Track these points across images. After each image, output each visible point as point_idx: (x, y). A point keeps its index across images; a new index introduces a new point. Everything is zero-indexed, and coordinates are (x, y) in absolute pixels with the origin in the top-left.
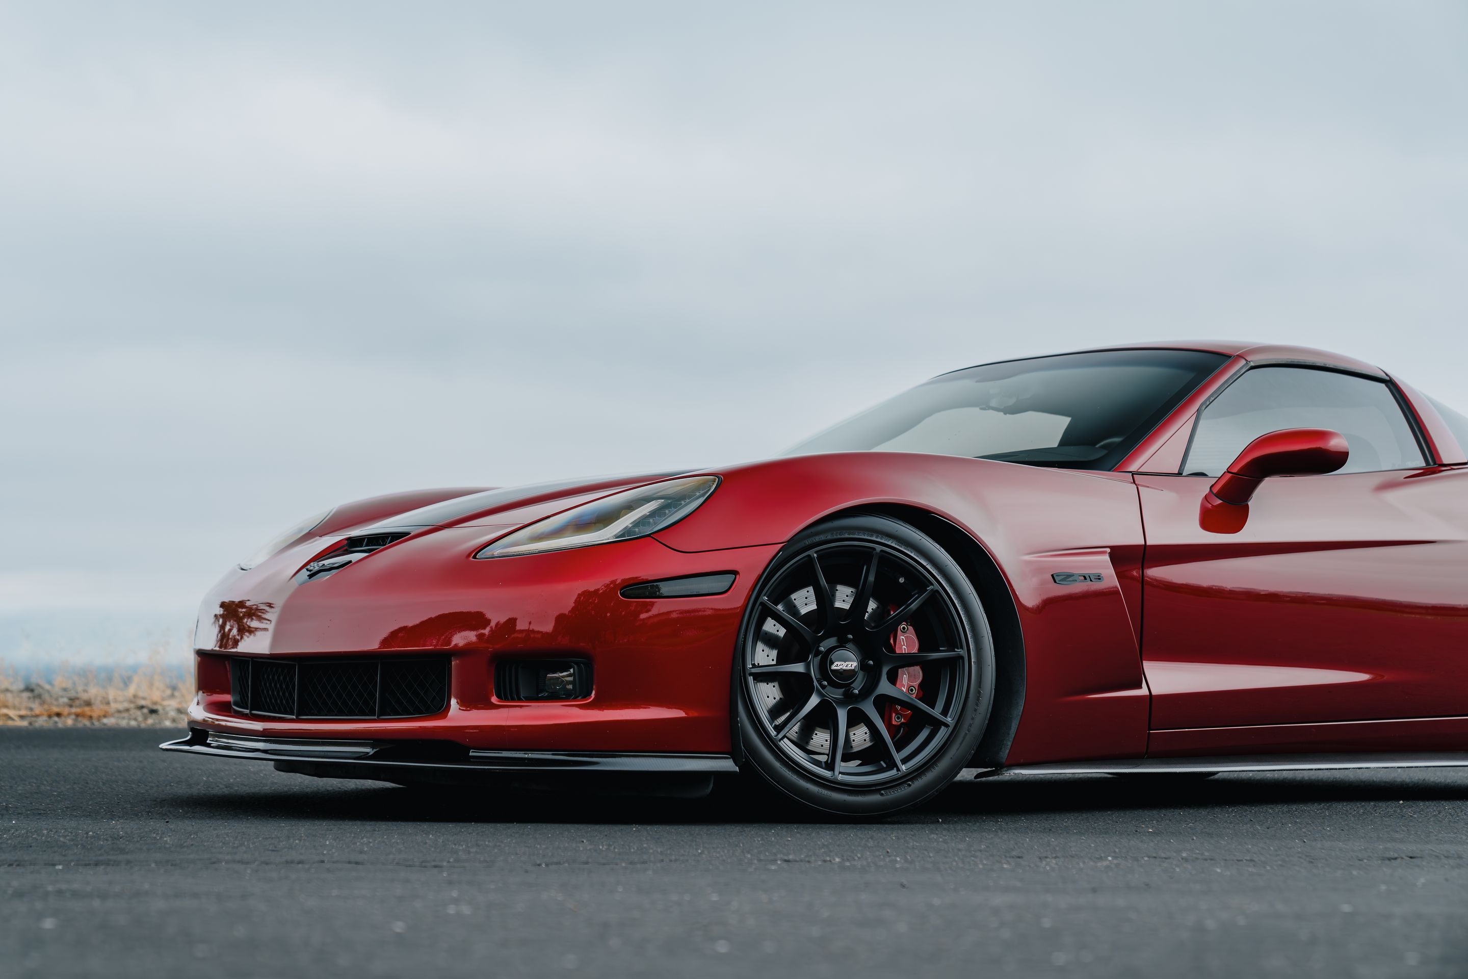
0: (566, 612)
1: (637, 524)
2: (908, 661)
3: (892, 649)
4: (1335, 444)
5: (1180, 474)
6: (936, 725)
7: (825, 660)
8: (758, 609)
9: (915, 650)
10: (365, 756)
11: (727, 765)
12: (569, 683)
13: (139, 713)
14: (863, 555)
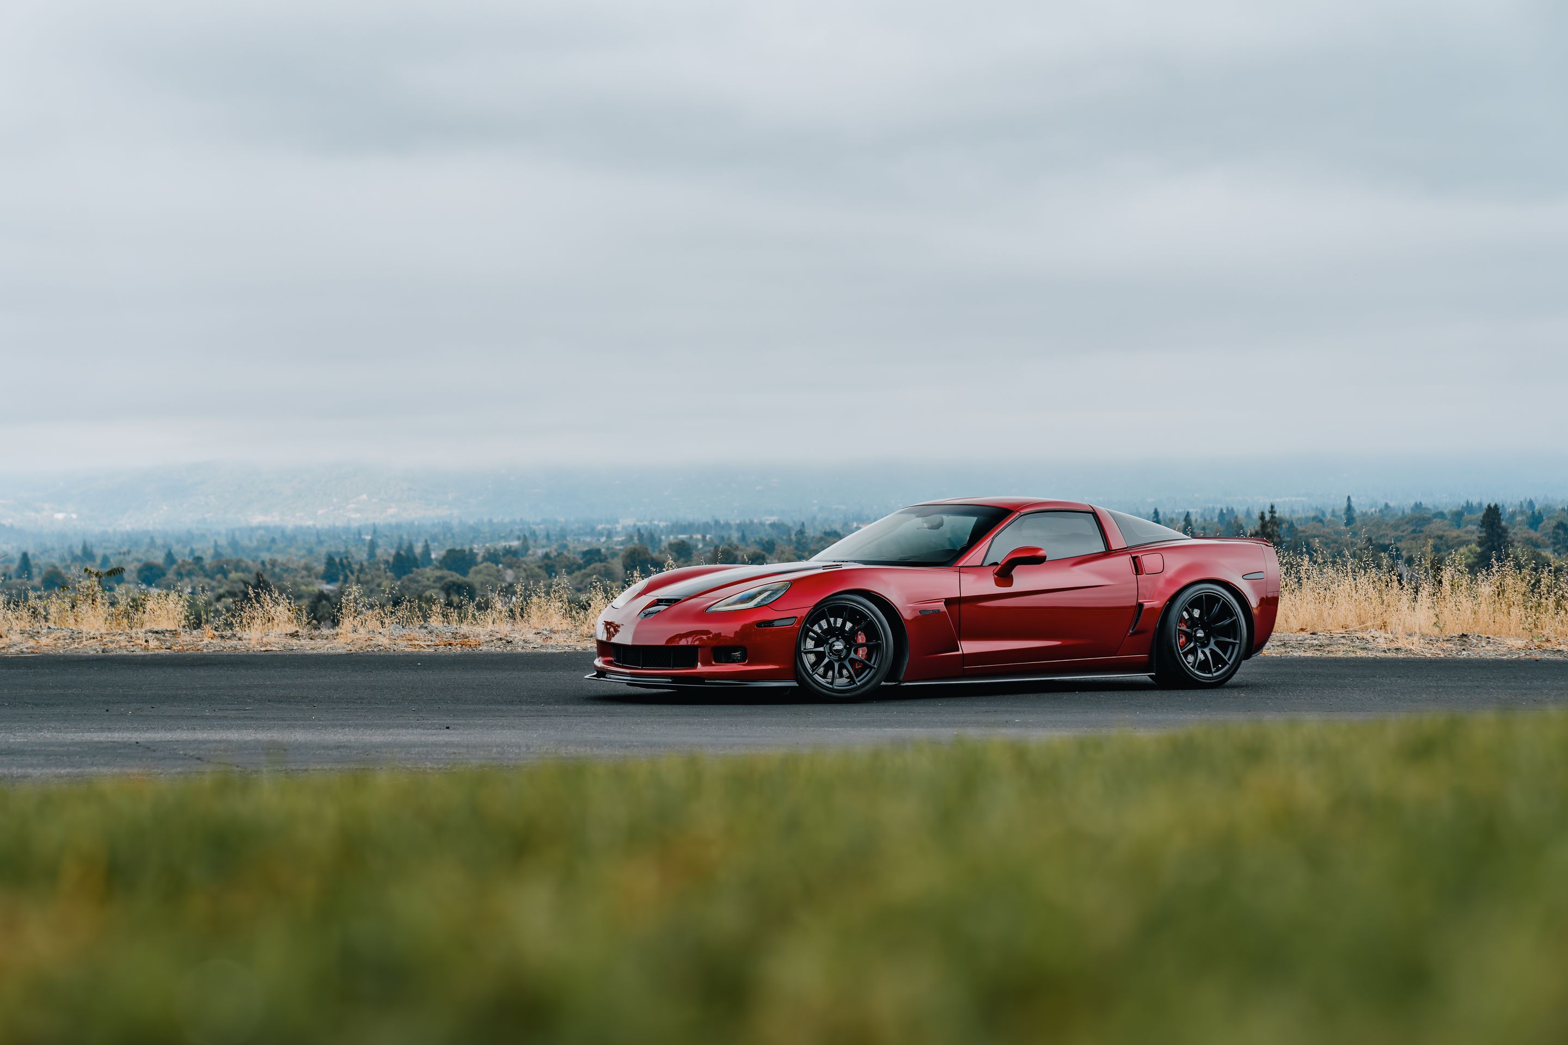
0: (738, 630)
1: (762, 600)
2: (862, 645)
3: (856, 641)
4: (1041, 553)
5: (981, 566)
6: (871, 668)
7: (832, 645)
8: (805, 629)
9: (864, 642)
10: (669, 682)
11: (795, 684)
12: (739, 656)
13: (500, 643)
14: (845, 608)
